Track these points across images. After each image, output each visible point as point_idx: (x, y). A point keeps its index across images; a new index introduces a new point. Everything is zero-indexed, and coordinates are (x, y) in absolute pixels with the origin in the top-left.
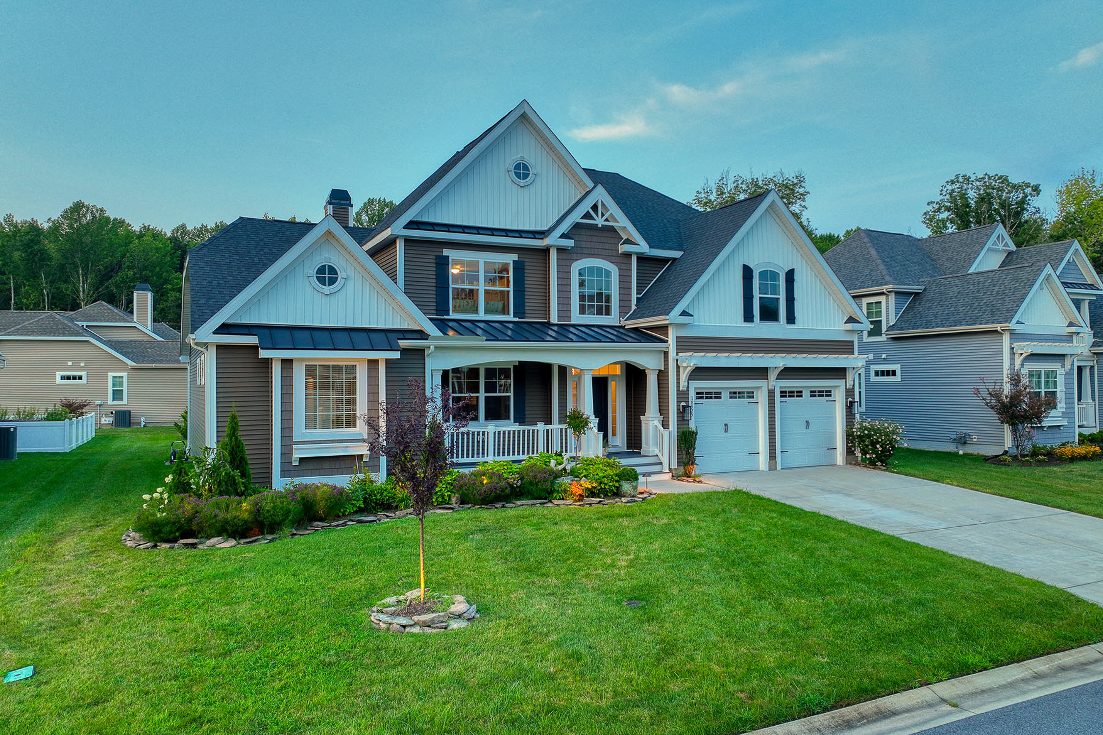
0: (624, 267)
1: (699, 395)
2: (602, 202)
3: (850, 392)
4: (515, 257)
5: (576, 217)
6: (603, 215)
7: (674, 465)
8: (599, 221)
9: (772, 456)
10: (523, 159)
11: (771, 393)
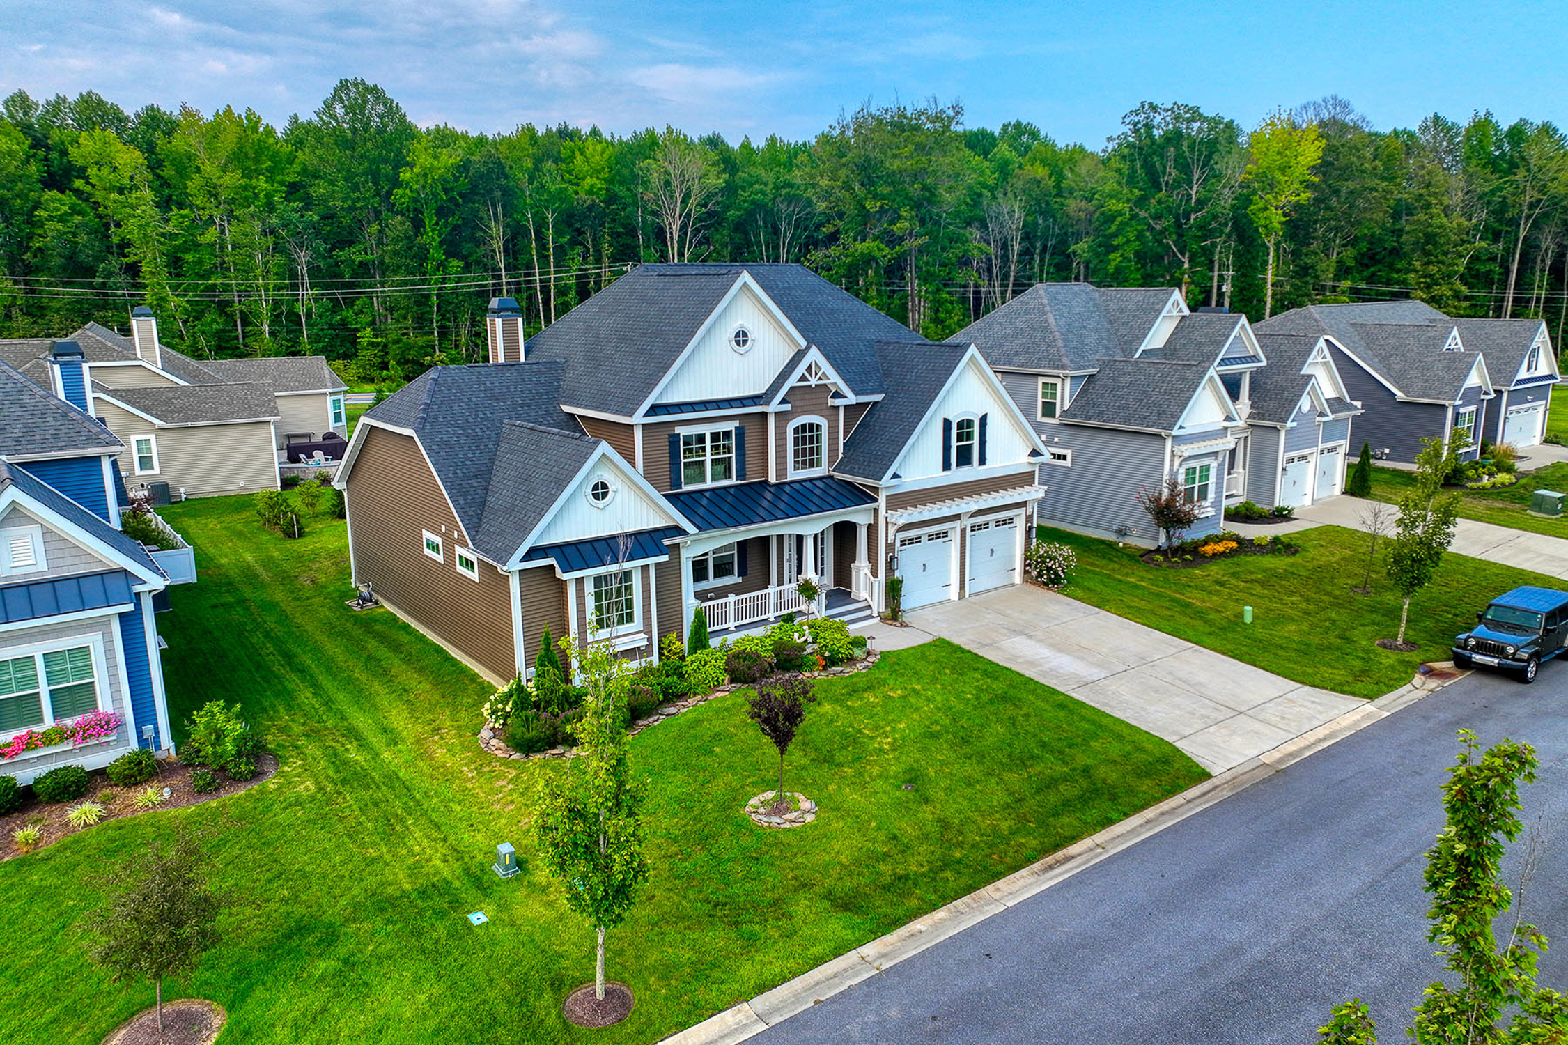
0: (833, 418)
1: (903, 543)
2: (816, 363)
3: (1029, 518)
4: (737, 423)
5: (793, 381)
6: (816, 374)
7: (882, 609)
8: (813, 382)
9: (962, 587)
10: (742, 326)
11: (963, 531)
